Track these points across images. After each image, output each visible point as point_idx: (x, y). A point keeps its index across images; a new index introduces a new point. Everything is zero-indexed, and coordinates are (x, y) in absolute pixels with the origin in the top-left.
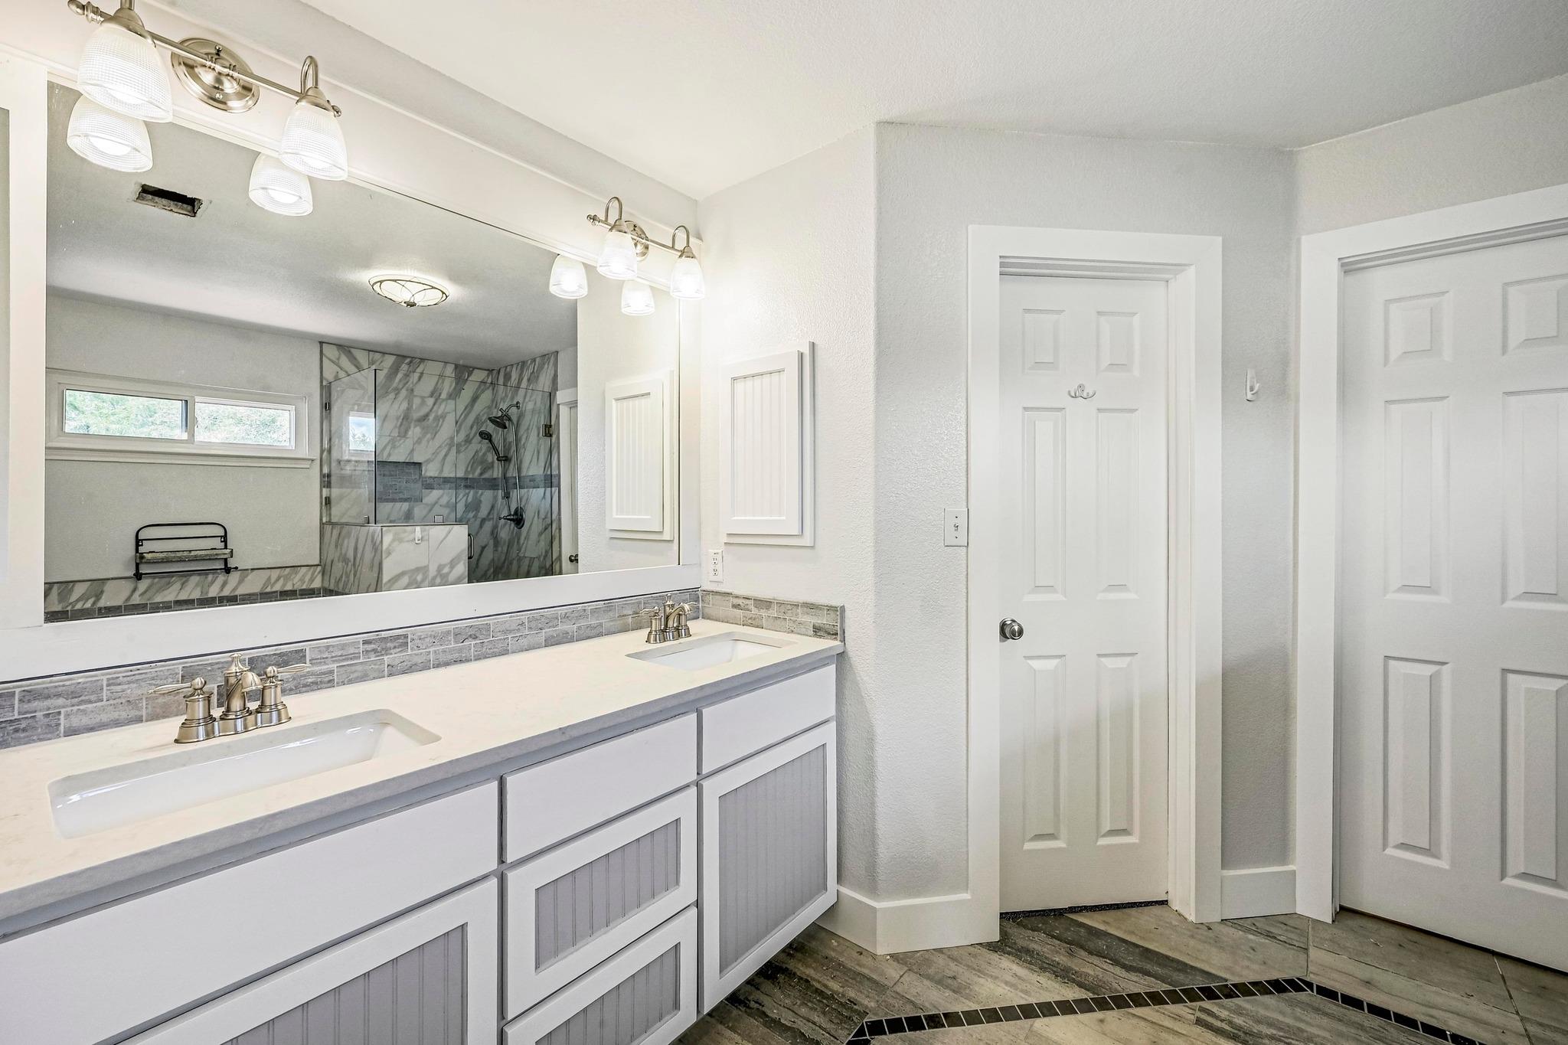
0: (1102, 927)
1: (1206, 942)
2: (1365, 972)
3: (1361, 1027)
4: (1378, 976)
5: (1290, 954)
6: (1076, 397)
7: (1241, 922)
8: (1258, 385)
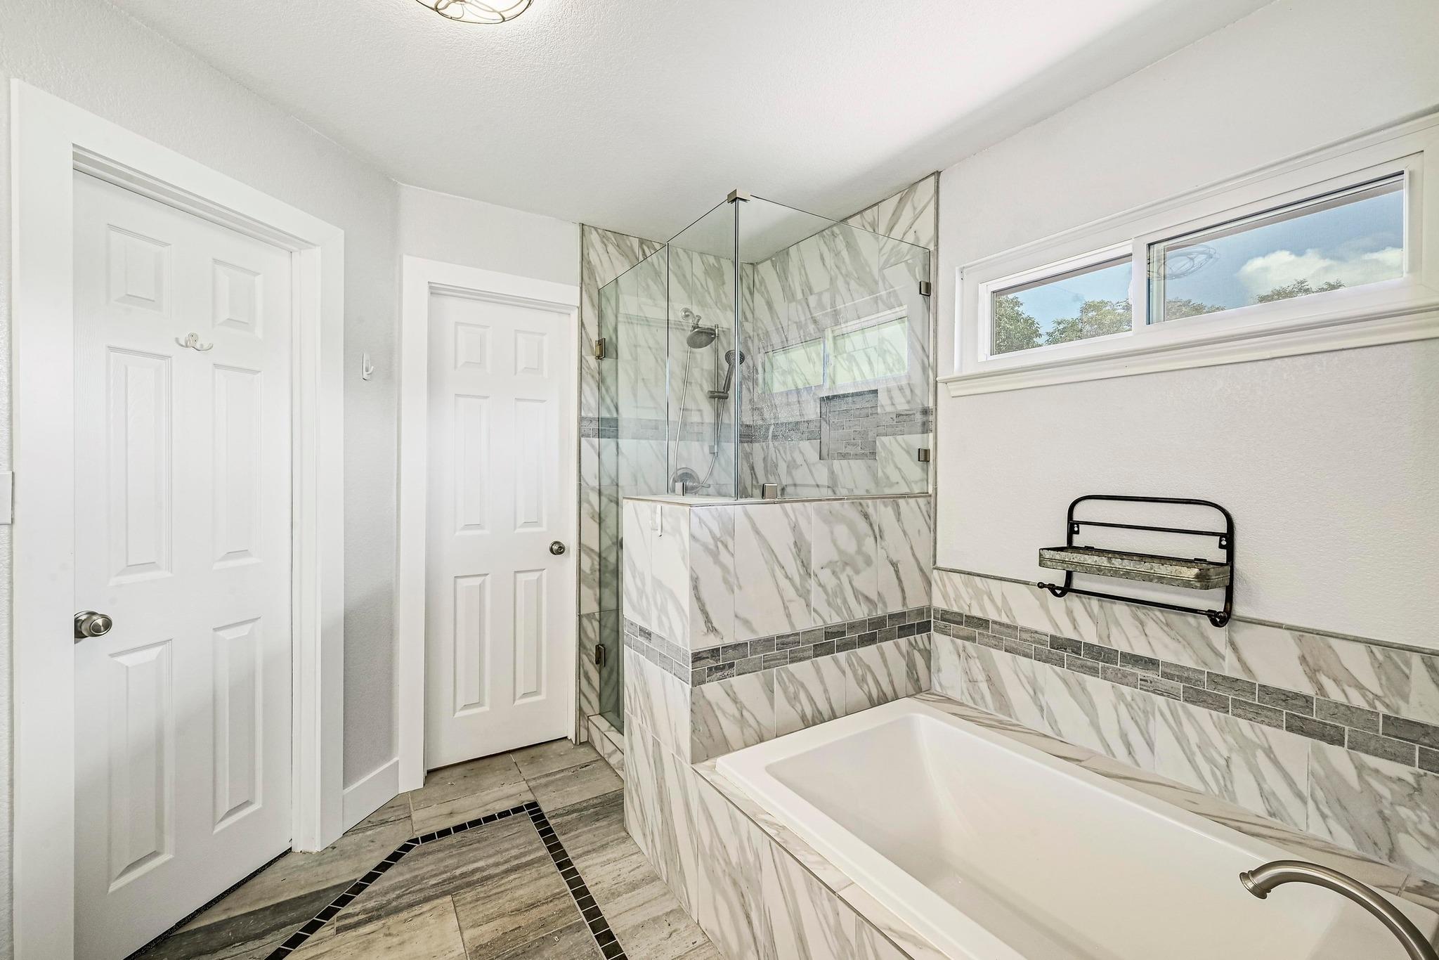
0: (224, 917)
1: (332, 862)
2: (445, 809)
3: (452, 846)
4: (456, 805)
5: (400, 827)
6: (187, 346)
7: (359, 827)
8: (372, 367)
